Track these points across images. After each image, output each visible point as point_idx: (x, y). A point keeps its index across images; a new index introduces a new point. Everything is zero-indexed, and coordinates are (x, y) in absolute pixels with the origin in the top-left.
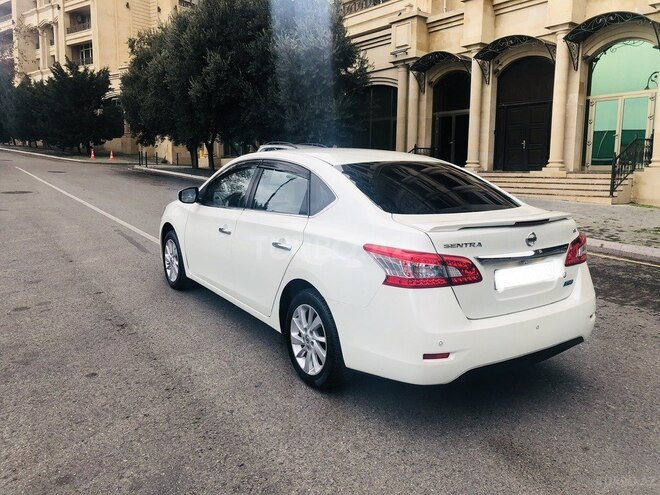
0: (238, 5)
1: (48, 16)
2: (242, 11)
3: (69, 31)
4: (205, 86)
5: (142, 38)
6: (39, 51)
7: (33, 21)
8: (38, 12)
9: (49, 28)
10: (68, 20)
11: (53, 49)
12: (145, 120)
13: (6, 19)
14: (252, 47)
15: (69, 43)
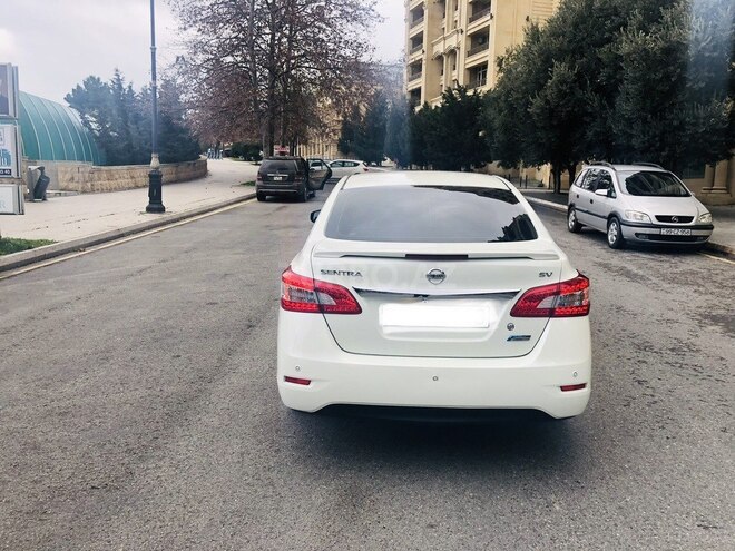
0: (597, 4)
1: (452, 42)
2: (601, 9)
3: (470, 54)
4: (547, 102)
5: (510, 55)
6: (443, 77)
7: (440, 49)
8: (445, 39)
9: (452, 53)
10: (469, 43)
11: (455, 73)
12: (498, 142)
13: (418, 50)
14: (603, 53)
15: (468, 66)
